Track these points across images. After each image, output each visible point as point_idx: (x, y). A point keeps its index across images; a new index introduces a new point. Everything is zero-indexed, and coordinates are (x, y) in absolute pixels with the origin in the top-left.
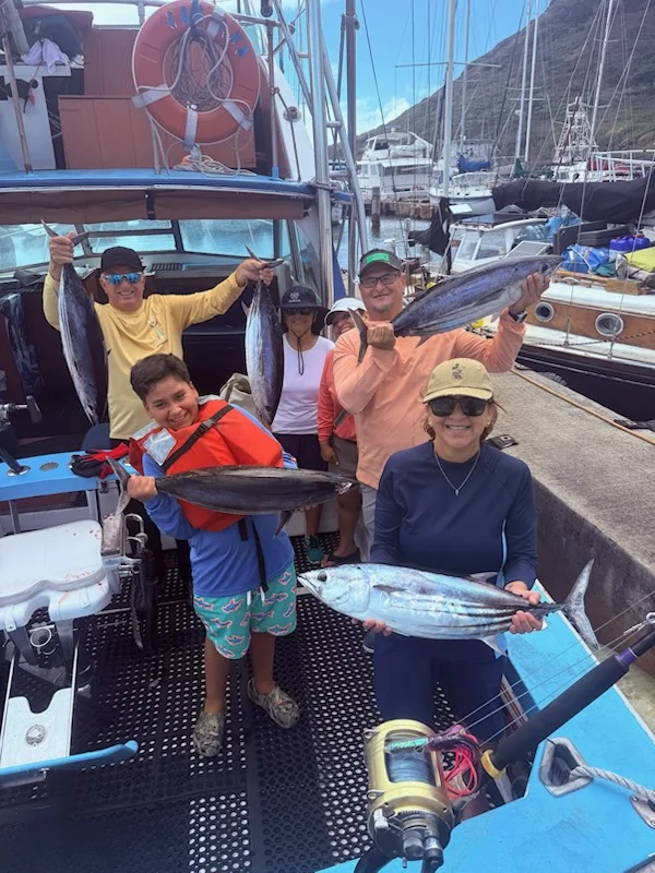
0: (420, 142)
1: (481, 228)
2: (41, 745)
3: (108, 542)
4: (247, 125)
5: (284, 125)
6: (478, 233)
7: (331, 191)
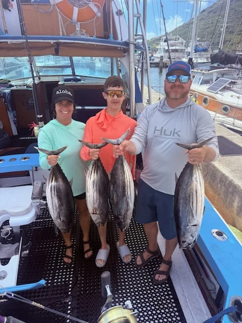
0: (181, 40)
1: (203, 72)
2: (5, 279)
3: (35, 193)
4: (99, 14)
5: (116, 17)
6: (202, 74)
7: (135, 45)
